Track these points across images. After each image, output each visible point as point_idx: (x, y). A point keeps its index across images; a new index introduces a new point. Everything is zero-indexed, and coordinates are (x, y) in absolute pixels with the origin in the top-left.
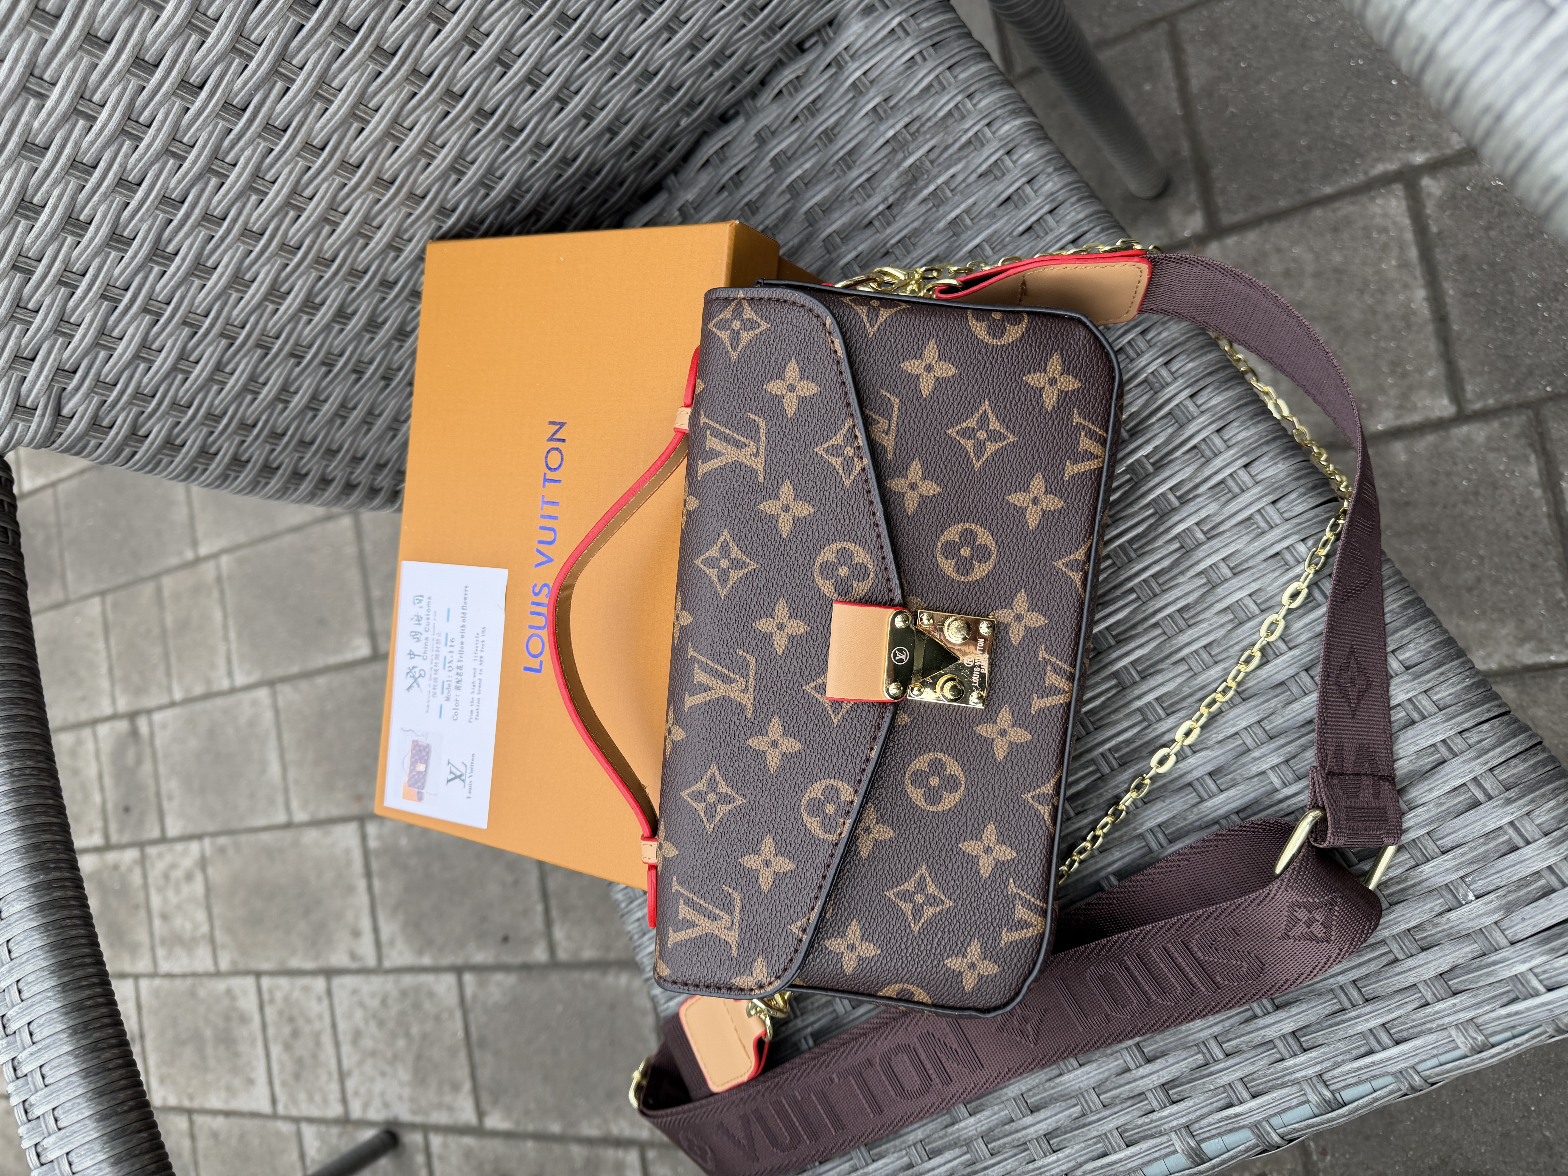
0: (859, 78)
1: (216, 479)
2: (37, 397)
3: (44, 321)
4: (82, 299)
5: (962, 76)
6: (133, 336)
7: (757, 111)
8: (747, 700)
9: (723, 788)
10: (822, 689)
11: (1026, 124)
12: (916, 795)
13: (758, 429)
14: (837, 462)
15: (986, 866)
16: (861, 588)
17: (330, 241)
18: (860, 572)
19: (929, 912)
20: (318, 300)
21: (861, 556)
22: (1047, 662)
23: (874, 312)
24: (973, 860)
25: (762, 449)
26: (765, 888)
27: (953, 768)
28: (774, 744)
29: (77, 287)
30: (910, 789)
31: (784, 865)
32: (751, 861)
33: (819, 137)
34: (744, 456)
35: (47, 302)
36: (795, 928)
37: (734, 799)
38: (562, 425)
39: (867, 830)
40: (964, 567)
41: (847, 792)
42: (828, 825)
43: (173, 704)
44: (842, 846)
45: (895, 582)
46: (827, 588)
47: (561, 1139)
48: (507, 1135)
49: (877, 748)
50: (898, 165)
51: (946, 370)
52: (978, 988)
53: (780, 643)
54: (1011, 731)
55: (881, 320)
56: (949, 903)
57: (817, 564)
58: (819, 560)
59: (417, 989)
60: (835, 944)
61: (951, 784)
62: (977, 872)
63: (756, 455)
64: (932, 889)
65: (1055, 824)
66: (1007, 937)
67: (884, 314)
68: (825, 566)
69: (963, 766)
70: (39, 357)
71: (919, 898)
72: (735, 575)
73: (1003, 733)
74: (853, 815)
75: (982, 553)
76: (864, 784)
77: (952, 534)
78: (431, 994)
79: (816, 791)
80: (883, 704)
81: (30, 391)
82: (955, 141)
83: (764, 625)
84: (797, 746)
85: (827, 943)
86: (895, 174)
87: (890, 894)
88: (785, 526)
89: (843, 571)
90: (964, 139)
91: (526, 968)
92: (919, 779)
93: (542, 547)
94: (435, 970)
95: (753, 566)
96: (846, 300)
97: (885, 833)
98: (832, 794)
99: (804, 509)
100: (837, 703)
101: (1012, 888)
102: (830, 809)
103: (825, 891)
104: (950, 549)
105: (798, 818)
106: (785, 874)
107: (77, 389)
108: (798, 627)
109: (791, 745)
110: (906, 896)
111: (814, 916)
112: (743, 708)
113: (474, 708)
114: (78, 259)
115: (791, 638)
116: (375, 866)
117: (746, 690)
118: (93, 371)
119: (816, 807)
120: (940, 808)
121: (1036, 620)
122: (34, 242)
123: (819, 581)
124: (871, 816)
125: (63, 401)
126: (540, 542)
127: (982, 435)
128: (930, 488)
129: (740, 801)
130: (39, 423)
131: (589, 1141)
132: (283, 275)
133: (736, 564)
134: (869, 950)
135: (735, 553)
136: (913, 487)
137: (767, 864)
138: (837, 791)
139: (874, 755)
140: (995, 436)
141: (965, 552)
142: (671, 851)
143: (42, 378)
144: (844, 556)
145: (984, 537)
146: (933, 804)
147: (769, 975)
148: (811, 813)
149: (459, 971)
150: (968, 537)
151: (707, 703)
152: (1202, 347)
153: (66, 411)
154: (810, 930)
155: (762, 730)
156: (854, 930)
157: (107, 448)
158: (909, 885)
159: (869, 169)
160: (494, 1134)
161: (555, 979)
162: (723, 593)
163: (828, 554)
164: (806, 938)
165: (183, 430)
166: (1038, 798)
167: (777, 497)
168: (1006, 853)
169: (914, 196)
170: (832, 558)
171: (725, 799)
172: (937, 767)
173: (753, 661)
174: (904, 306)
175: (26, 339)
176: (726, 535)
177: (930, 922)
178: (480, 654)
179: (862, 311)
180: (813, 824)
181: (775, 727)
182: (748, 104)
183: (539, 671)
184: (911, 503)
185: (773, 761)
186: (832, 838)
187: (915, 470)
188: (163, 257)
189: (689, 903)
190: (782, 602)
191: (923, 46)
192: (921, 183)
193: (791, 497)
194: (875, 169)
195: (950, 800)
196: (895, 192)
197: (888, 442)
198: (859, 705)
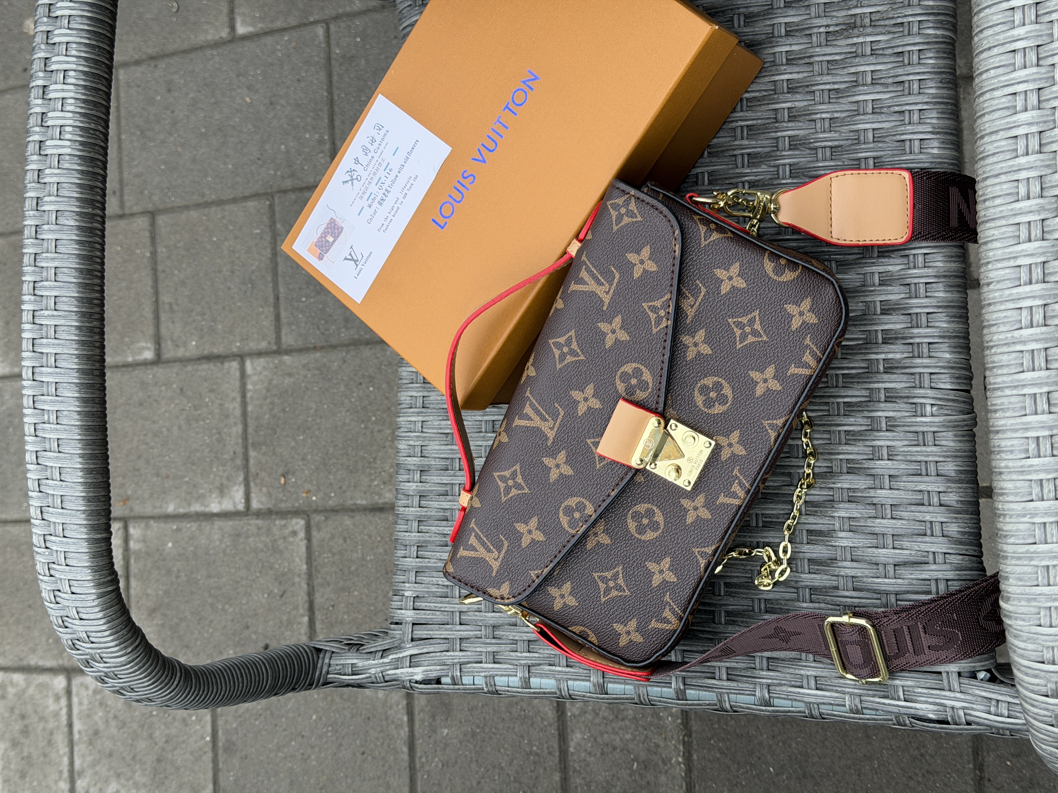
9: (519, 479)
10: (596, 445)
12: (632, 525)
14: (652, 316)
15: (657, 580)
16: (640, 396)
18: (643, 385)
19: (614, 593)
21: (647, 376)
22: (737, 477)
23: (709, 232)
24: (650, 574)
26: (524, 545)
27: (659, 518)
28: (558, 466)
30: (629, 520)
31: (539, 536)
32: (521, 527)
36: (533, 574)
37: (524, 489)
39: (596, 534)
40: (709, 403)
41: (590, 509)
42: (572, 523)
45: (662, 399)
46: (621, 387)
49: (616, 491)
51: (741, 283)
52: (627, 646)
53: (582, 409)
54: (701, 510)
55: (712, 239)
56: (627, 593)
57: (620, 371)
58: (622, 369)
60: (553, 591)
61: (654, 526)
62: (651, 581)
64: (621, 581)
65: (705, 572)
66: (654, 625)
67: (716, 236)
68: (624, 374)
69: (665, 519)
71: (611, 584)
72: (569, 359)
73: (696, 509)
74: (589, 524)
75: (722, 399)
76: (602, 508)
77: (709, 381)
79: (572, 502)
80: (630, 468)
83: (576, 395)
84: (571, 472)
85: (549, 588)
87: (596, 575)
88: (609, 341)
89: (634, 381)
92: (637, 517)
95: (582, 357)
96: (696, 218)
97: (605, 540)
98: (581, 507)
99: (623, 336)
100: (602, 457)
101: (667, 598)
102: (577, 515)
103: (557, 560)
104: (704, 390)
105: (557, 513)
108: (595, 404)
109: (567, 470)
110: (605, 580)
111: (546, 570)
112: (547, 439)
115: (589, 408)
119: (569, 511)
120: (643, 538)
121: (740, 451)
123: (618, 382)
124: (600, 527)
127: (748, 330)
128: (706, 350)
129: (527, 491)
133: (573, 353)
134: (572, 601)
135: (574, 346)
136: (696, 345)
137: (530, 532)
138: (585, 506)
139: (613, 494)
140: (755, 333)
141: (713, 395)
142: (477, 504)
144: (637, 373)
145: (727, 391)
146: (640, 534)
147: (509, 594)
148: (565, 513)
151: (527, 427)
154: (541, 578)
155: (553, 455)
156: (567, 587)
158: (608, 575)
162: (559, 366)
163: (629, 368)
164: (537, 581)
166: (702, 554)
167: (611, 323)
168: (671, 577)
170: (630, 371)
171: (518, 486)
172: (650, 514)
174: (730, 234)
177: (613, 599)
179: (703, 229)
180: (564, 520)
181: (562, 456)
184: (691, 354)
185: (554, 475)
186: (572, 531)
187: (701, 334)
190: (592, 385)
193: (619, 326)
195: (650, 535)
197: (690, 312)
198: (615, 463)
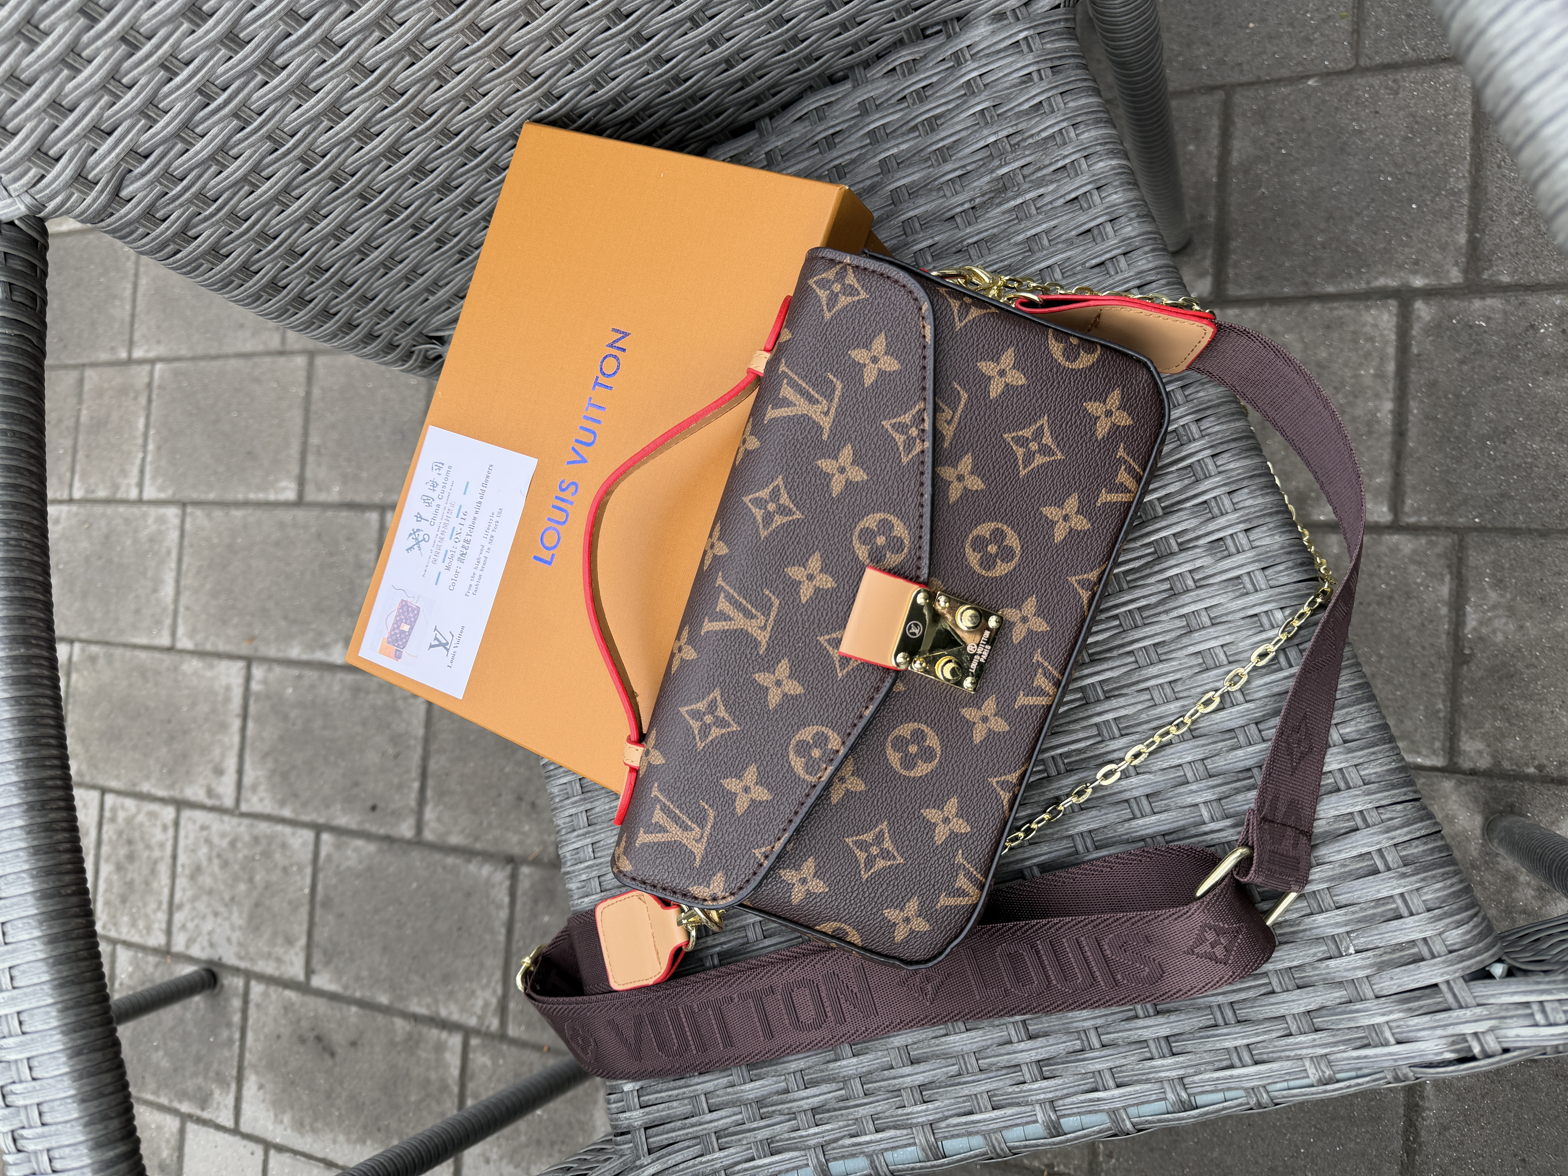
0: (974, 78)
1: (248, 297)
2: (101, 172)
3: (134, 99)
4: (178, 88)
5: (1071, 104)
6: (215, 136)
7: (867, 81)
8: (763, 637)
9: (722, 712)
10: (837, 643)
11: (1121, 166)
12: (894, 758)
13: (833, 390)
14: (900, 439)
15: (941, 834)
16: (893, 559)
17: (434, 95)
18: (896, 545)
19: (880, 864)
20: (402, 149)
21: (900, 530)
22: (1039, 665)
23: (965, 309)
24: (931, 827)
25: (833, 410)
26: (739, 811)
27: (933, 741)
28: (778, 683)
29: (177, 74)
30: (889, 751)
31: (762, 794)
32: (732, 785)
33: (922, 122)
34: (815, 412)
35: (142, 81)
36: (758, 853)
37: (729, 725)
38: (626, 334)
39: (842, 780)
40: (988, 562)
41: (835, 741)
42: (810, 768)
43: (71, 501)
44: (819, 789)
45: (925, 562)
46: (862, 552)
47: (387, 1010)
48: (333, 997)
49: (872, 708)
50: (992, 171)
51: (1018, 379)
52: (906, 941)
53: (806, 592)
54: (993, 720)
55: (970, 317)
56: (900, 860)
57: (858, 529)
58: (861, 525)
59: (271, 839)
60: (788, 875)
61: (927, 754)
62: (932, 838)
63: (826, 414)
64: (887, 844)
65: (1011, 810)
66: (944, 901)
67: (975, 313)
68: (865, 531)
69: (942, 740)
70: (117, 133)
71: (874, 850)
72: (779, 520)
73: (985, 719)
74: (836, 763)
75: (1006, 554)
76: (852, 738)
77: (984, 530)
78: (284, 846)
79: (807, 734)
80: (887, 670)
81: (97, 164)
82: (1051, 164)
83: (795, 572)
84: (800, 690)
85: (782, 872)
86: (987, 178)
87: (849, 841)
88: (837, 486)
89: (881, 540)
90: (1060, 164)
91: (389, 839)
92: (900, 744)
93: (578, 447)
94: (293, 823)
95: (798, 515)
96: (943, 290)
97: (857, 785)
98: (821, 740)
99: (858, 475)
100: (846, 659)
101: (959, 859)
102: (816, 753)
103: (793, 826)
104: (980, 544)
105: (785, 756)
106: (761, 803)
107: (143, 174)
108: (827, 582)
109: (794, 688)
110: (864, 846)
111: (779, 846)
112: (757, 644)
113: (474, 583)
114: (188, 47)
115: (817, 590)
116: (253, 709)
117: (764, 628)
118: (165, 161)
119: (803, 749)
120: (912, 774)
121: (1040, 625)
122: (150, 19)
123: (856, 544)
124: (849, 767)
125: (125, 183)
126: (577, 441)
127: (1034, 446)
128: (976, 484)
129: (735, 727)
130: (95, 199)
131: (415, 1018)
132: (379, 116)
133: (783, 510)
134: (818, 886)
135: (785, 499)
136: (960, 478)
137: (746, 790)
138: (827, 738)
139: (868, 713)
140: (1045, 450)
141: (992, 549)
142: (657, 759)
143: (113, 155)
144: (885, 527)
145: (1013, 540)
146: (906, 768)
147: (725, 890)
148: (798, 753)
149: (318, 829)
150: (998, 536)
151: (724, 632)
152: (1233, 414)
153: (124, 193)
154: (773, 858)
155: (770, 668)
156: (809, 866)
157: (153, 240)
158: (868, 837)
159: (964, 166)
160: (320, 993)
161: (416, 856)
162: (764, 533)
163: (871, 521)
164: (767, 864)
165: (233, 241)
166: (1002, 784)
167: (836, 458)
168: (962, 827)
169: (1000, 204)
170: (873, 526)
171: (721, 723)
172: (918, 736)
173: (776, 602)
174: (993, 310)
175: (110, 112)
176: (779, 481)
177: (879, 873)
178: (491, 533)
179: (955, 305)
180: (798, 764)
181: (783, 668)
182: (859, 72)
183: (549, 563)
184: (955, 493)
185: (774, 698)
186: (812, 779)
187: (966, 463)
188: (270, 68)
189: (665, 809)
190: (817, 555)
191: (1042, 65)
192: (1010, 194)
193: (849, 460)
194: (969, 168)
195: (923, 769)
196: (983, 195)
197: (948, 432)
198: (867, 666)
